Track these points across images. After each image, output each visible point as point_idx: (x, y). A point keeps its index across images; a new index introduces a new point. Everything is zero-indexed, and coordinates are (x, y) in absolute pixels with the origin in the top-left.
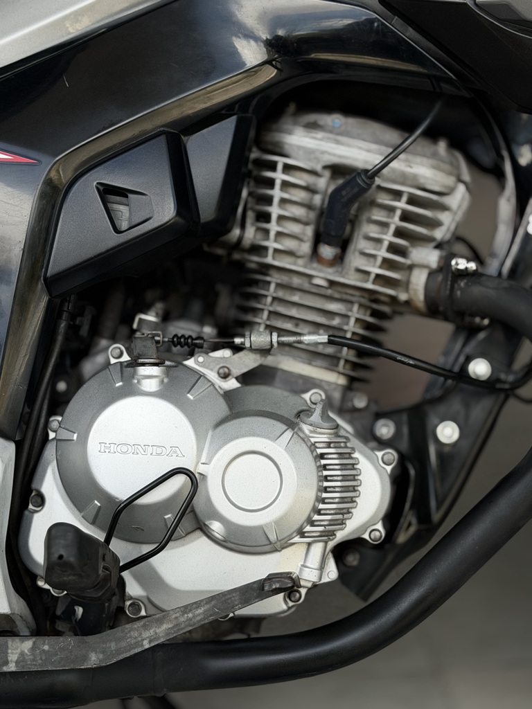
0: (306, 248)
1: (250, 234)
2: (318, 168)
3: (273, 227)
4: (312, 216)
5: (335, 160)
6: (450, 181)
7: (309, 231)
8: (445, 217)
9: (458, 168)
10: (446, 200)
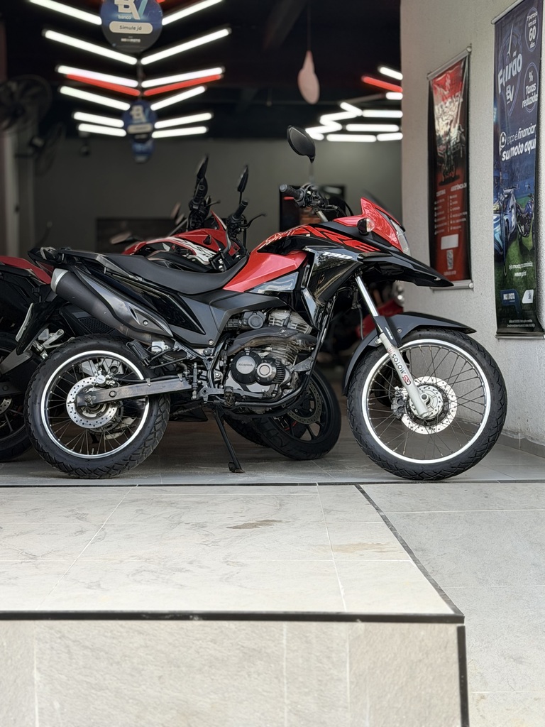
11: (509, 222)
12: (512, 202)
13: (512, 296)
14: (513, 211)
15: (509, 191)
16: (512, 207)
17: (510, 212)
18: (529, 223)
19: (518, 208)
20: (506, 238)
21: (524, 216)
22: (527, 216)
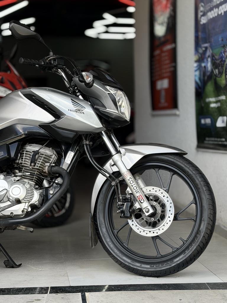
0: (29, 164)
1: (20, 161)
2: (31, 152)
3: (24, 160)
4: (30, 159)
5: (34, 150)
6: (52, 154)
7: (30, 161)
8: (52, 159)
9: (54, 152)
10: (52, 157)
11: (206, 67)
12: (208, 53)
13: (208, 121)
14: (209, 59)
15: (206, 45)
16: (209, 56)
17: (207, 60)
18: (222, 67)
19: (213, 56)
20: (204, 80)
21: (218, 62)
22: (221, 62)
